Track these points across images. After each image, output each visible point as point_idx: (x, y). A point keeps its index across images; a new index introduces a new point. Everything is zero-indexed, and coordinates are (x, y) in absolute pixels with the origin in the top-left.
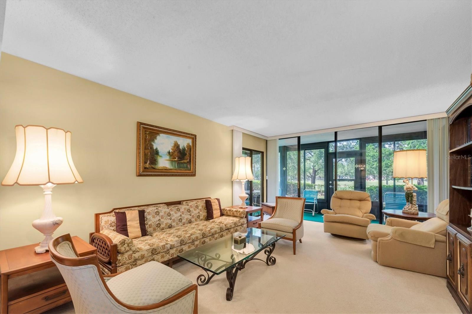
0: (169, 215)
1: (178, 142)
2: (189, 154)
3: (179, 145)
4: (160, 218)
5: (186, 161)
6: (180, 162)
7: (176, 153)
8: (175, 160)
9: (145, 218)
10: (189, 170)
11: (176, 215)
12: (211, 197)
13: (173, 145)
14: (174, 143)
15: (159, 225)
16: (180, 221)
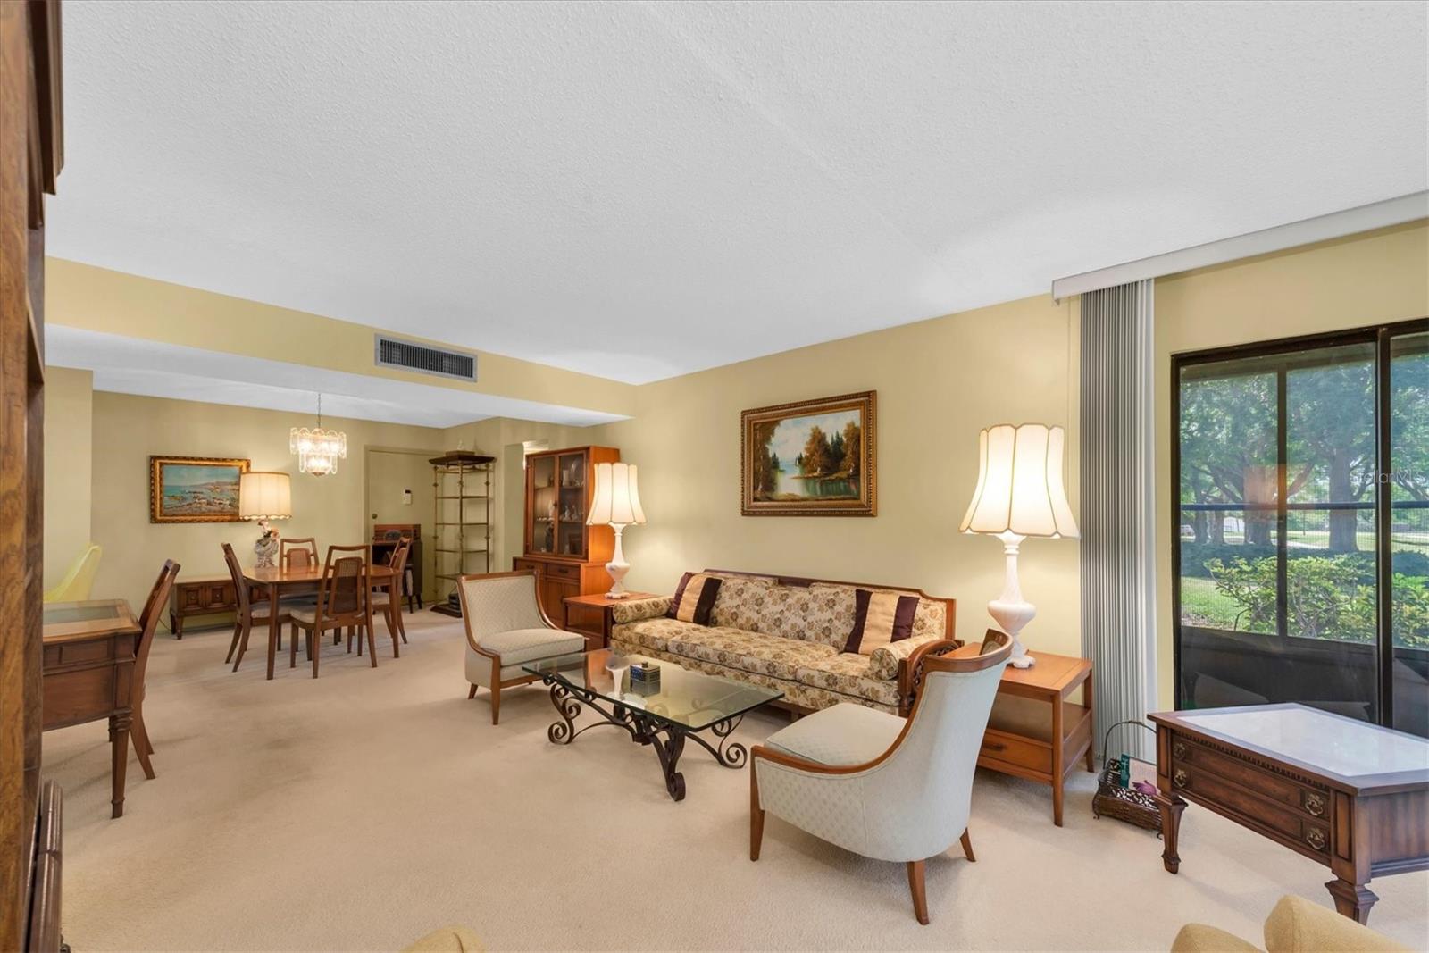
1: (820, 427)
2: (853, 453)
3: (824, 434)
5: (843, 474)
6: (828, 478)
7: (816, 458)
8: (815, 474)
13: (808, 439)
14: (811, 432)
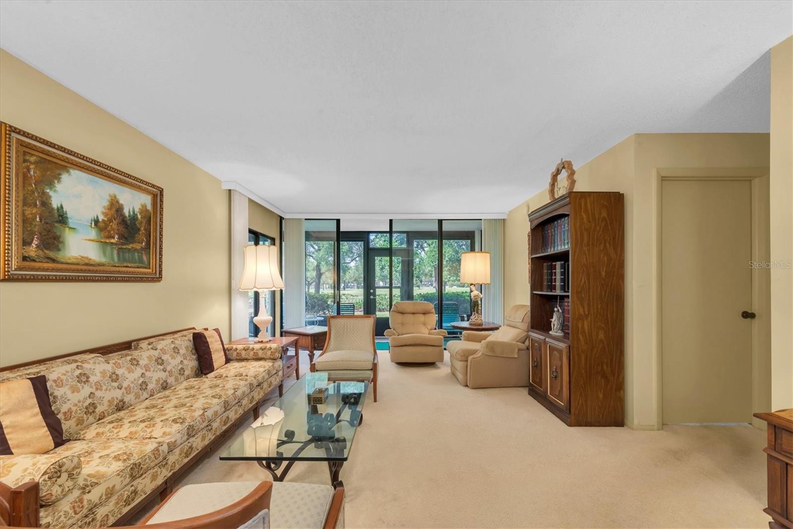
0: (114, 378)
1: (118, 197)
2: (145, 229)
3: (122, 205)
4: (93, 390)
5: (138, 246)
6: (124, 247)
7: (114, 225)
8: (113, 241)
9: (51, 398)
10: (146, 268)
11: (131, 377)
12: (195, 327)
13: (106, 203)
14: (109, 198)
15: (91, 409)
16: (144, 386)
